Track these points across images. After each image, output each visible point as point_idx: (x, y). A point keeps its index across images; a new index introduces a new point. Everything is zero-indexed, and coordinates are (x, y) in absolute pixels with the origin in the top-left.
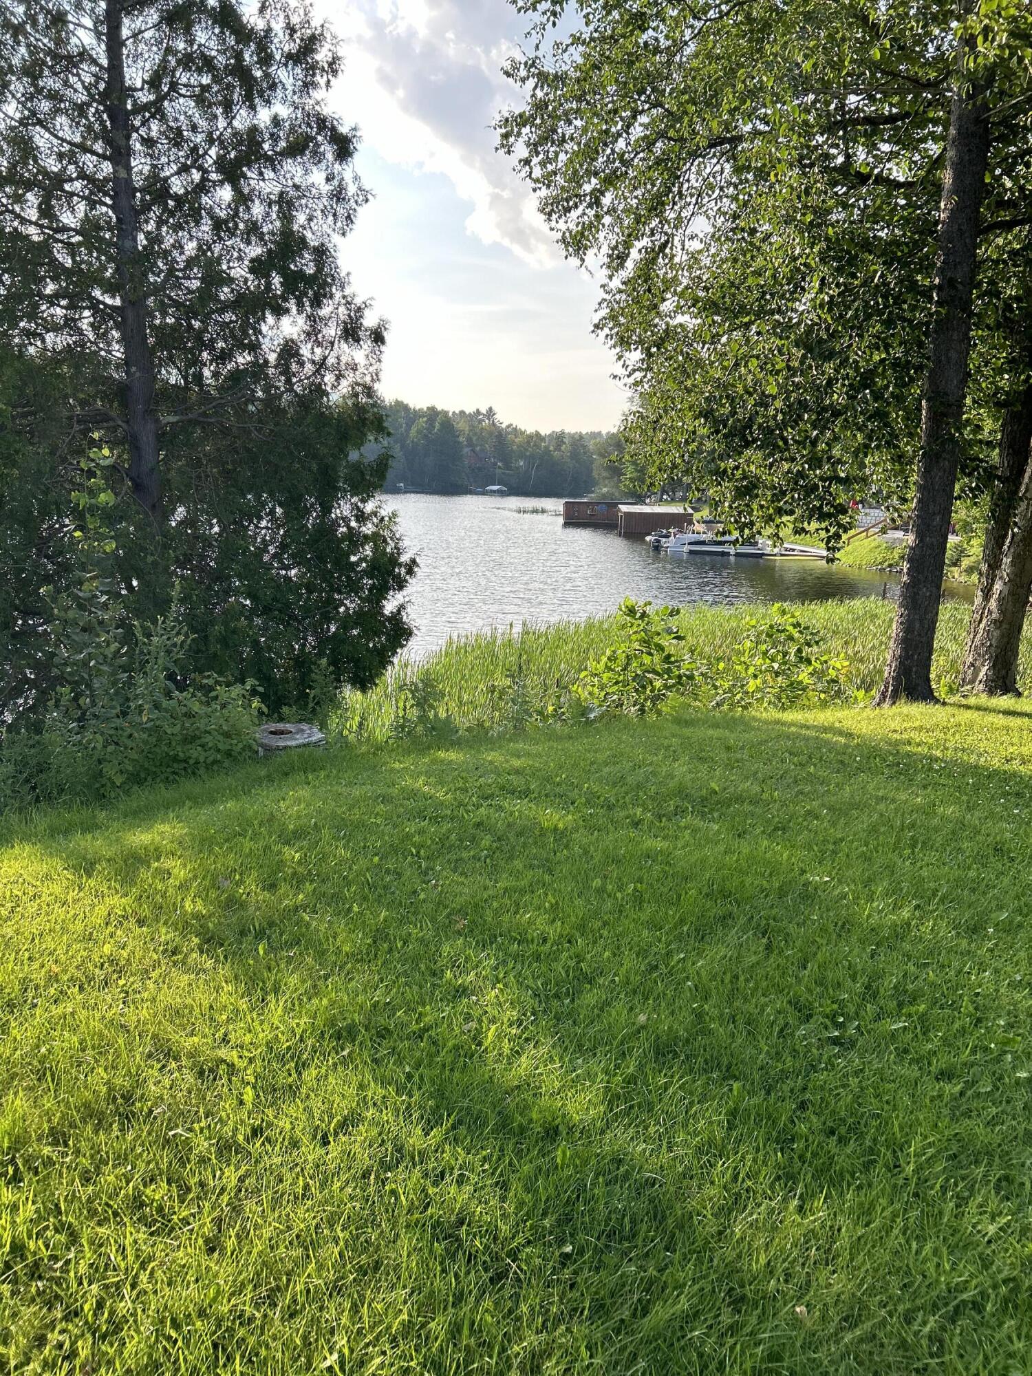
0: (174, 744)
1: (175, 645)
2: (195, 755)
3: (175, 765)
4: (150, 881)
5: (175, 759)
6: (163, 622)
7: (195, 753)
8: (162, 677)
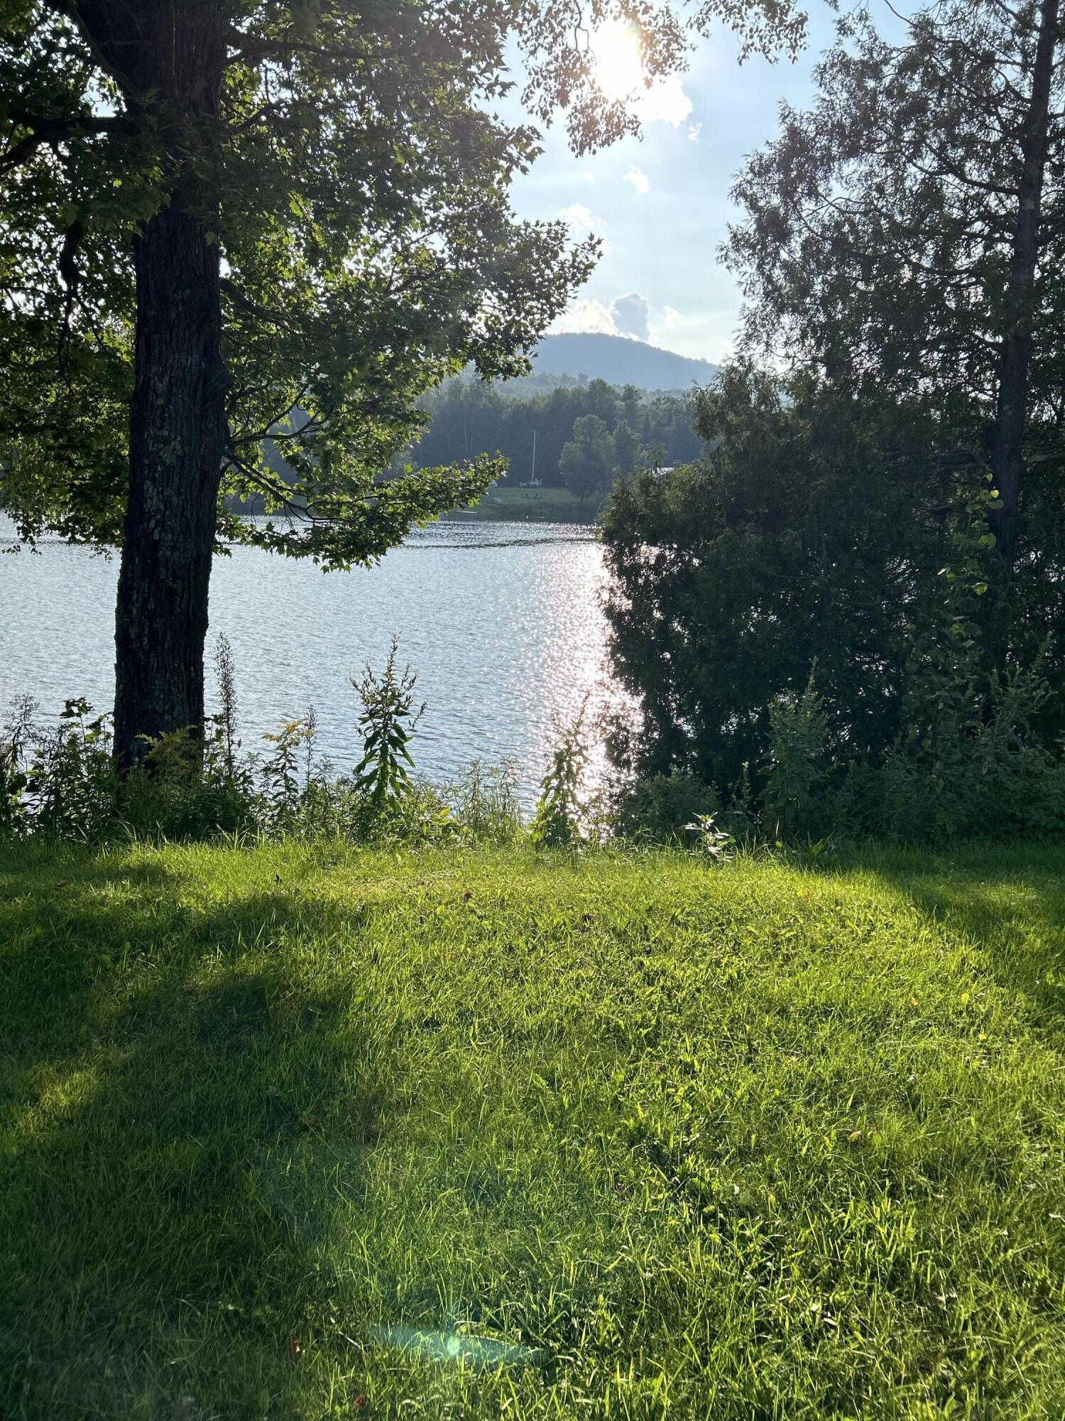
0: (1012, 802)
1: (1032, 698)
2: (1036, 817)
3: (1010, 825)
4: (1004, 940)
5: (1011, 818)
6: (1023, 673)
7: (1036, 815)
8: (1011, 730)
